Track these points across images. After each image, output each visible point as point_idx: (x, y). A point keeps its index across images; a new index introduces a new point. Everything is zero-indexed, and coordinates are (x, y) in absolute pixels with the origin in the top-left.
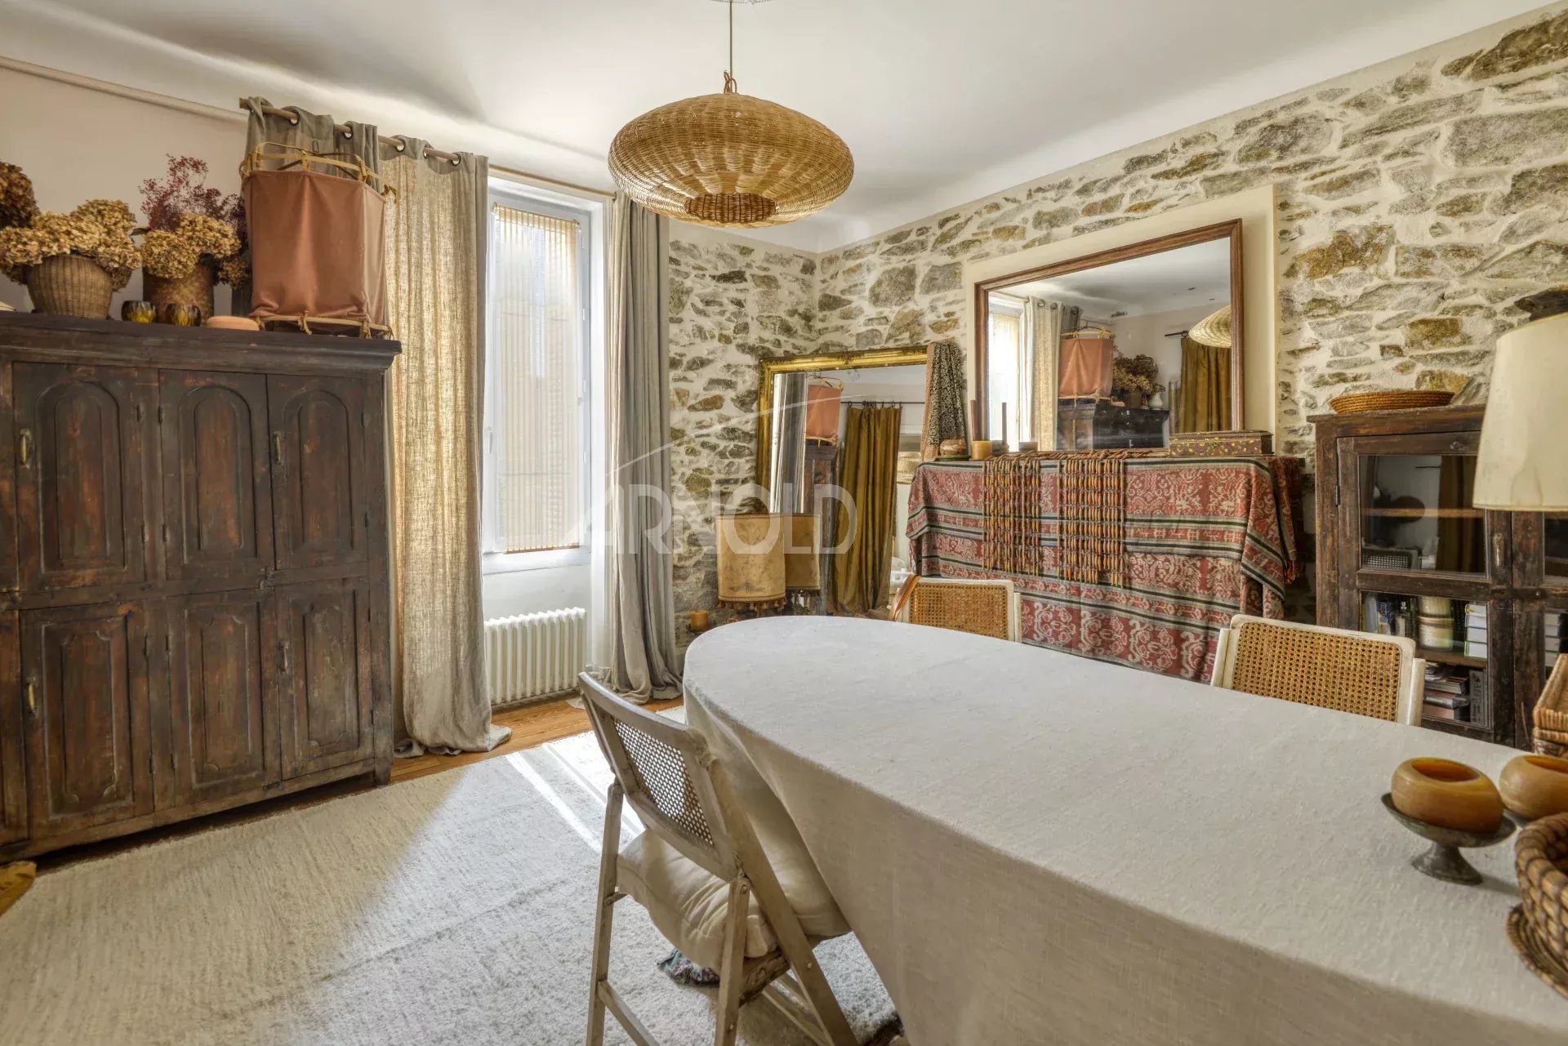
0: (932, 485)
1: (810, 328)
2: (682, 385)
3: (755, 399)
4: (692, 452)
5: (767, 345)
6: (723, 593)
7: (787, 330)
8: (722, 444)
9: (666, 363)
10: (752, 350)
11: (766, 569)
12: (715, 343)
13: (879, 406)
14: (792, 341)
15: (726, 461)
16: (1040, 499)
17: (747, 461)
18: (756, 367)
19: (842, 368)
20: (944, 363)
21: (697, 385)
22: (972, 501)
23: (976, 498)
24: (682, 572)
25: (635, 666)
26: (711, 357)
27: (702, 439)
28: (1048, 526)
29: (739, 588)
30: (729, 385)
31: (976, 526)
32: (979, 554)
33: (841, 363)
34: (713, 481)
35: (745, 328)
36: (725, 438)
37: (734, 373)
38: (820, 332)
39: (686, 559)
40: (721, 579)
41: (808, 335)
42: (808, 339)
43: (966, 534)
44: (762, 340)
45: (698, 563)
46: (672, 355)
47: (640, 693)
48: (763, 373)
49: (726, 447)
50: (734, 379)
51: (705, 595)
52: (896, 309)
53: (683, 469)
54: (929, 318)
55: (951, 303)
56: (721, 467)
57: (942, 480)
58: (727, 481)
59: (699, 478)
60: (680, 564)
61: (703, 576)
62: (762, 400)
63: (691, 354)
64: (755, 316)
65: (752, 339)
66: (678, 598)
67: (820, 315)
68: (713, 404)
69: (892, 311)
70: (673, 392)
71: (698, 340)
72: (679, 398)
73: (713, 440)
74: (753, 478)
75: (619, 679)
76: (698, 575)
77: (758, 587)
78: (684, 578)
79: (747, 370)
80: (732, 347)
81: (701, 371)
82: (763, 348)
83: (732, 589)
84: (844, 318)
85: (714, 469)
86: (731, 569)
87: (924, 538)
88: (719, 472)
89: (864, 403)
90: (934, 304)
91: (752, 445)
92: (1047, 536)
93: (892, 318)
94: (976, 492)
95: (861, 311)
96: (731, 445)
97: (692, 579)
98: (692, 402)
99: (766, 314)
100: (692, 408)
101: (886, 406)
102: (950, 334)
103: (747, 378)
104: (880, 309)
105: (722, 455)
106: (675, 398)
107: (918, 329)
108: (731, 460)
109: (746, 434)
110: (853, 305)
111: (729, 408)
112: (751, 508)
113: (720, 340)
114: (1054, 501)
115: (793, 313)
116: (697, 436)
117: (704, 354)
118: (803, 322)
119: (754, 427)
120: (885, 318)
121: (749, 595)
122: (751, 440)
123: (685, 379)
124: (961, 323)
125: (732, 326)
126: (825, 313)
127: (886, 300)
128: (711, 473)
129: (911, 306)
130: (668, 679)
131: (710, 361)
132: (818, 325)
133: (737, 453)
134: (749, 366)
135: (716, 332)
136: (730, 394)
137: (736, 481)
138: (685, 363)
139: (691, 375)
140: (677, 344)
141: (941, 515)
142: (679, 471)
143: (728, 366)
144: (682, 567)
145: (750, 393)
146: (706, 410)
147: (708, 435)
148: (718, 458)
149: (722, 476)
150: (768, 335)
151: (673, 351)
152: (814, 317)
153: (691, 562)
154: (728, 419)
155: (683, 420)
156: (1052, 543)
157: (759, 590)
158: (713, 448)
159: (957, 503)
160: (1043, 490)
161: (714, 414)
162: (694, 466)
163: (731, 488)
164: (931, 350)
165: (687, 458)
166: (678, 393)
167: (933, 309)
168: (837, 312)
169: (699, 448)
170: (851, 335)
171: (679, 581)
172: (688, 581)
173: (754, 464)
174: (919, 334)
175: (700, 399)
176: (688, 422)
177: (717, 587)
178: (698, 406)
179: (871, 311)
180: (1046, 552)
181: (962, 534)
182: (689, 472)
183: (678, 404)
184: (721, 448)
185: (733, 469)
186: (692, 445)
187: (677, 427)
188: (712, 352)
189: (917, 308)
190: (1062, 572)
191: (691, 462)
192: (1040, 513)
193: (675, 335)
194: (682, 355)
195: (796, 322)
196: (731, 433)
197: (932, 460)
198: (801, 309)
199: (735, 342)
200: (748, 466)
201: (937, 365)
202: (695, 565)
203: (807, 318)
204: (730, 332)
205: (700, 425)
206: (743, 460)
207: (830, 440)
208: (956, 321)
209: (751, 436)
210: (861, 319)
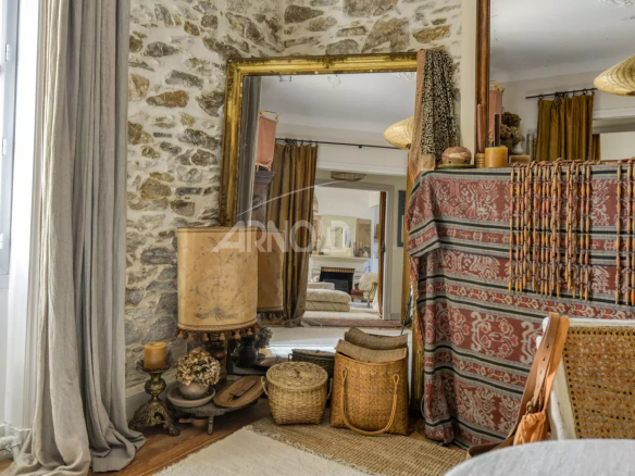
0: (441, 197)
1: (276, 39)
2: (140, 72)
3: (222, 103)
4: (149, 152)
5: (235, 46)
6: (184, 321)
7: (255, 35)
8: (185, 148)
9: (125, 43)
10: (220, 48)
11: (240, 291)
12: (181, 32)
13: (299, 144)
14: (259, 47)
15: (189, 168)
16: (590, 211)
17: (211, 170)
18: (223, 68)
19: (321, 73)
20: (437, 70)
21: (159, 75)
22: (495, 213)
23: (500, 208)
24: (133, 296)
25: (69, 432)
26: (175, 46)
27: (162, 140)
28: (602, 242)
29: (206, 315)
30: (194, 81)
31: (500, 242)
32: (502, 274)
33: (321, 66)
34: (173, 190)
35: (214, 22)
36: (188, 141)
37: (200, 69)
38: (285, 45)
39: (139, 279)
40: (182, 304)
41: (273, 45)
42: (274, 49)
43: (486, 251)
44: (230, 40)
45: (153, 284)
46: (131, 33)
47: (74, 470)
48: (232, 74)
49: (188, 152)
50: (200, 77)
51: (160, 322)
52: (375, 19)
53: (137, 173)
54: (414, 26)
55: (440, 10)
56: (182, 173)
57: (455, 189)
58: (188, 191)
59: (157, 184)
60: (130, 286)
61: (157, 300)
62: (230, 103)
63: (153, 37)
64: (225, 11)
65: (221, 36)
66: (128, 327)
67: (286, 27)
68: (176, 100)
69: (369, 21)
70: (130, 78)
71: (161, 23)
72: (137, 87)
73: (174, 142)
74: (217, 189)
75: (43, 450)
76: (152, 298)
77: (230, 313)
78: (135, 303)
79: (214, 69)
80: (199, 40)
81: (163, 59)
82: (231, 48)
83: (198, 316)
84: (313, 30)
85: (175, 175)
86: (198, 292)
87: (431, 255)
88: (180, 179)
89: (287, 140)
90: (421, 11)
91: (217, 152)
92: (599, 253)
93: (370, 28)
94: (501, 204)
95: (333, 22)
96: (195, 150)
97: (145, 303)
98: (152, 94)
99: (235, 13)
100: (152, 101)
101: (305, 144)
102: (438, 43)
103: (214, 77)
104: (356, 19)
105: (184, 160)
106: (132, 86)
107: (400, 38)
108: (194, 166)
109: (211, 139)
110: (324, 17)
111: (194, 109)
112: (214, 222)
113: (186, 29)
114: (611, 212)
115: (261, 18)
116: (156, 135)
117: (168, 41)
118: (270, 30)
119: (219, 133)
120: (362, 27)
121: (220, 323)
122: (216, 146)
123: (144, 65)
124: (453, 30)
125: (200, 16)
126: (291, 25)
127: (364, 9)
128: (172, 180)
129: (392, 15)
130: (113, 439)
131: (175, 51)
132: (284, 37)
133: (200, 159)
134: (216, 65)
135: (183, 20)
136: (194, 93)
137: (198, 191)
138: (145, 45)
139: (152, 61)
140: (136, 21)
141: (452, 229)
142: (134, 174)
143: (194, 61)
144: (133, 290)
145: (216, 94)
146: (168, 105)
147: (170, 136)
148: (179, 164)
149: (184, 185)
150: (235, 35)
151: (133, 28)
152: (280, 28)
153: (146, 283)
154: (192, 121)
155: (141, 113)
156: (608, 262)
157: (230, 317)
158: (175, 151)
159: (474, 214)
160: (595, 200)
161: (177, 111)
162: (152, 170)
163: (193, 198)
164: (421, 57)
165: (143, 160)
166: (135, 81)
167: (419, 16)
168: (307, 23)
169: (157, 149)
170: (322, 47)
171: (129, 307)
172: (140, 306)
173: (218, 174)
174: (402, 43)
175: (161, 92)
176: (147, 117)
177: (176, 312)
178: (158, 100)
179: (345, 21)
180: (597, 272)
181: (480, 251)
182: (145, 177)
183: (135, 93)
184: (183, 152)
185: (196, 177)
186: (151, 145)
187: (133, 121)
188: (176, 41)
189: (399, 17)
190: (621, 295)
191: (148, 165)
192: (591, 226)
193: (135, 10)
194: (143, 36)
195: (262, 28)
196: (195, 136)
197: (433, 169)
198: (269, 16)
199: (203, 35)
200: (212, 175)
201: (428, 71)
202: (149, 287)
203: (274, 28)
204: (198, 23)
205: (160, 122)
206: (207, 168)
207: (266, 166)
208: (446, 29)
209: (216, 142)
210: (334, 30)
